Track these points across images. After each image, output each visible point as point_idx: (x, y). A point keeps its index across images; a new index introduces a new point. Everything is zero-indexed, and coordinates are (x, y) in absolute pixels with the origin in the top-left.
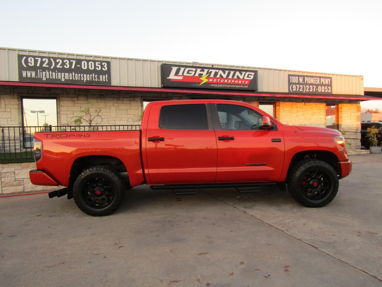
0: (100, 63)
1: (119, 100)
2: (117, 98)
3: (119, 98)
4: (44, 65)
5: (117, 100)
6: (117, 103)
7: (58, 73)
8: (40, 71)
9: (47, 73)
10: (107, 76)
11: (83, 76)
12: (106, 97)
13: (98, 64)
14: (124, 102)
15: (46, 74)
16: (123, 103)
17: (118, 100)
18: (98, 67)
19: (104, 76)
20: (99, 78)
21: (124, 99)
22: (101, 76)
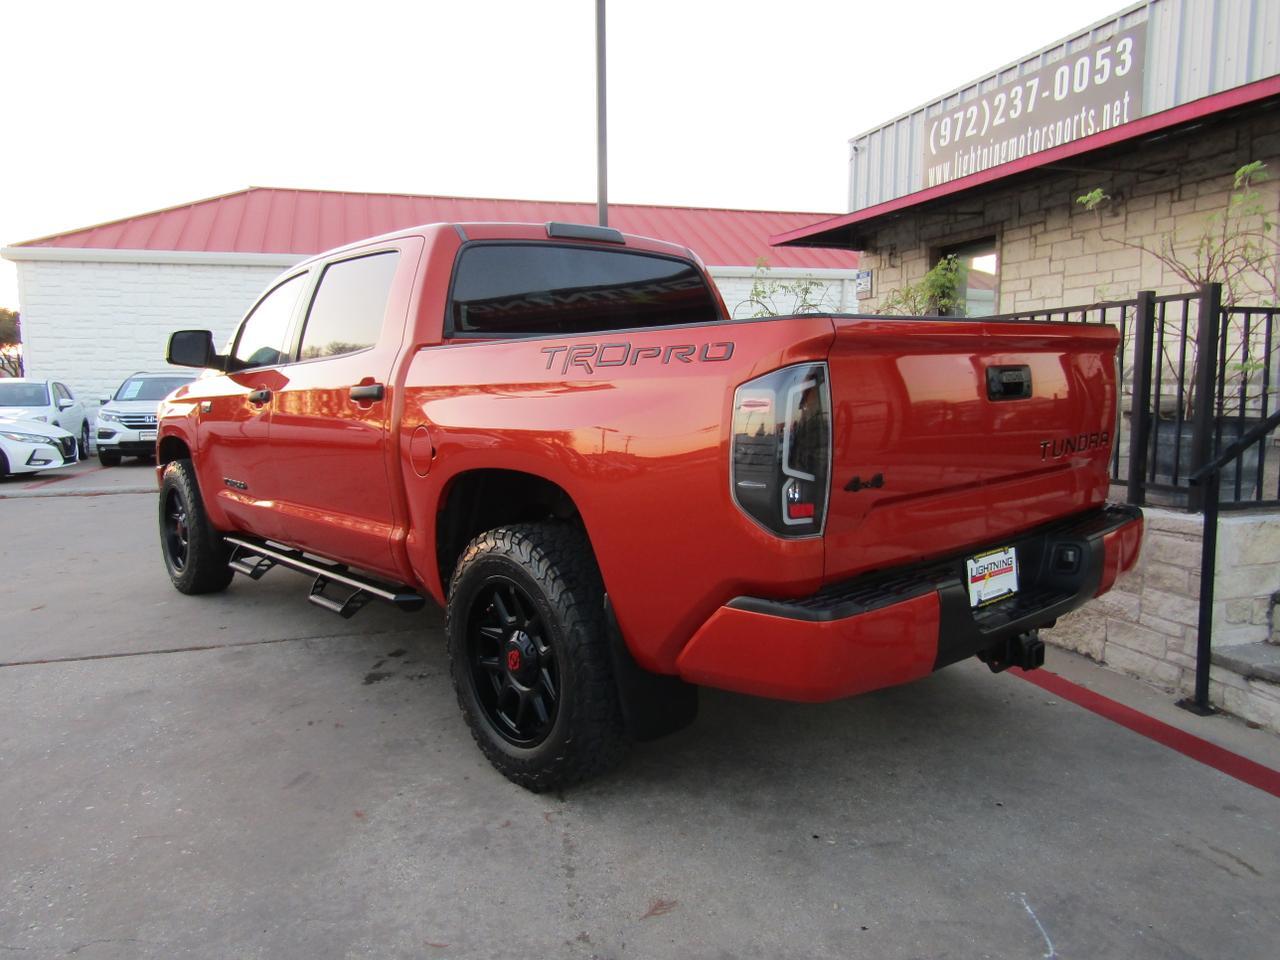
0: (1108, 49)
1: (1180, 200)
2: (1172, 191)
3: (1180, 187)
4: (970, 132)
5: (1173, 202)
6: (1170, 215)
7: (994, 144)
8: (959, 155)
9: (973, 155)
10: (1126, 100)
11: (1054, 132)
12: (1132, 197)
13: (1104, 57)
14: (1202, 204)
15: (969, 158)
16: (1194, 212)
17: (1176, 197)
18: (1101, 71)
19: (1118, 103)
20: (1098, 119)
21: (1202, 190)
22: (1107, 107)
